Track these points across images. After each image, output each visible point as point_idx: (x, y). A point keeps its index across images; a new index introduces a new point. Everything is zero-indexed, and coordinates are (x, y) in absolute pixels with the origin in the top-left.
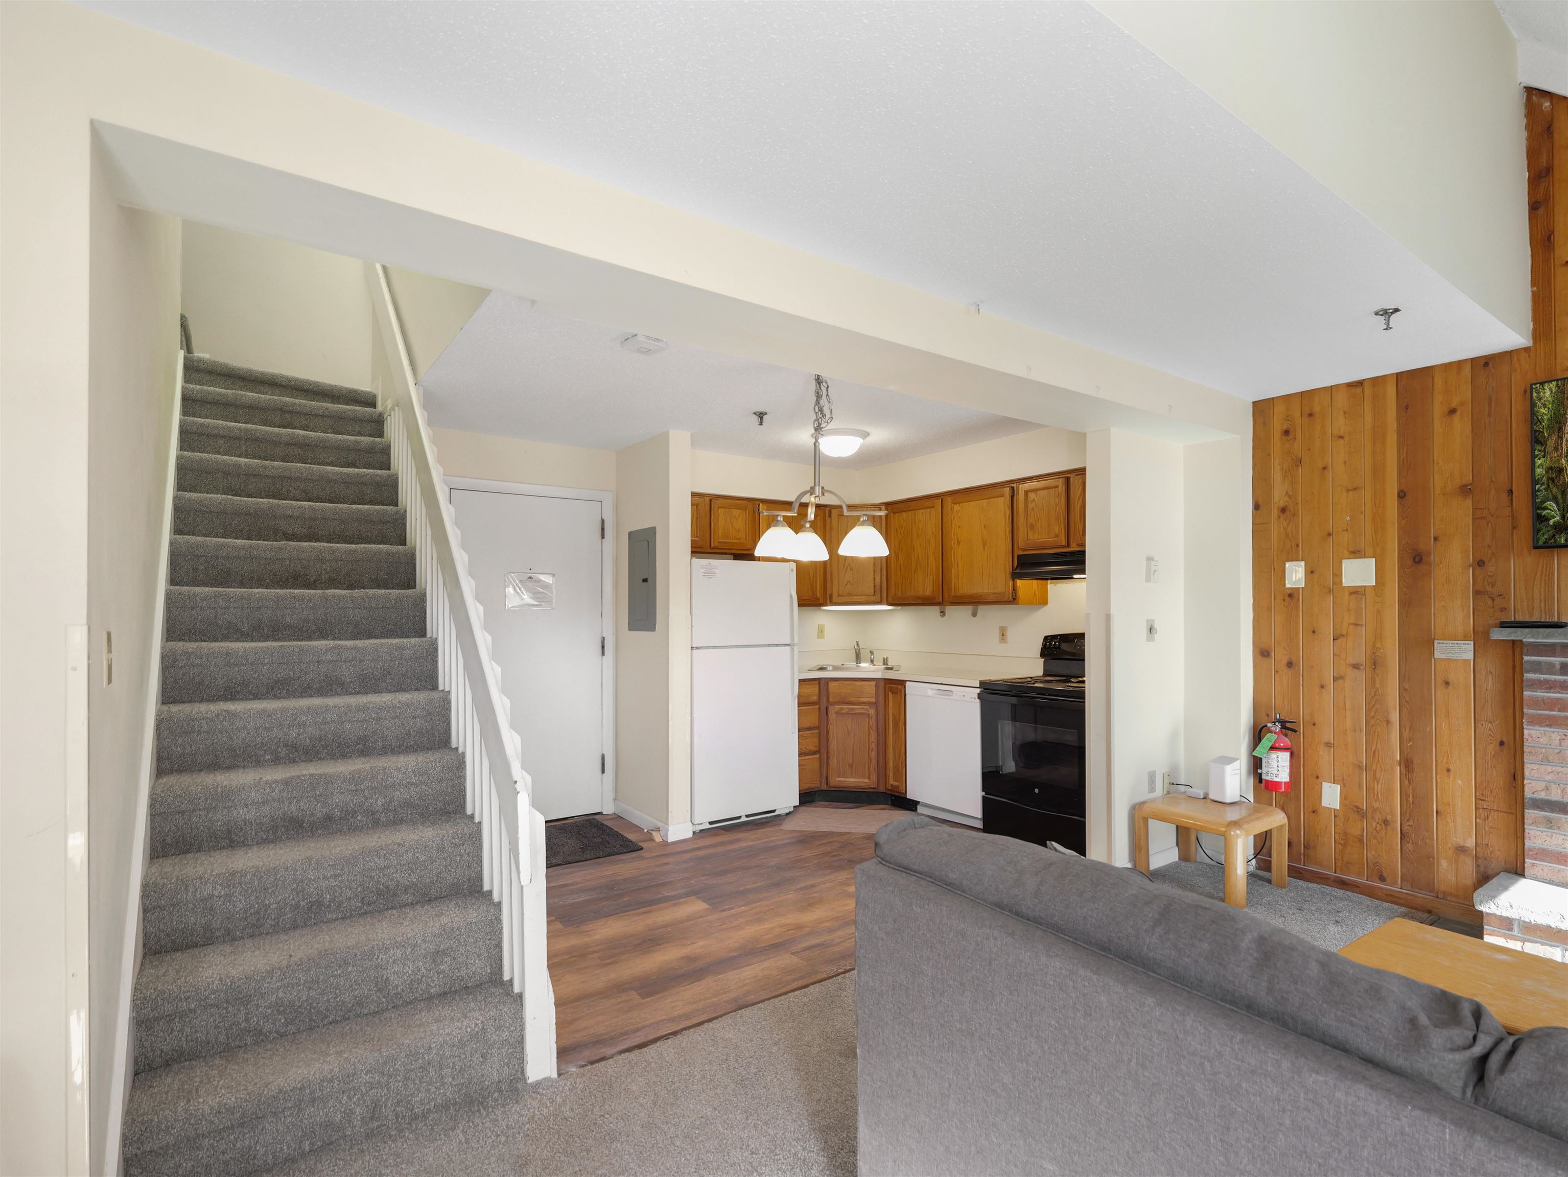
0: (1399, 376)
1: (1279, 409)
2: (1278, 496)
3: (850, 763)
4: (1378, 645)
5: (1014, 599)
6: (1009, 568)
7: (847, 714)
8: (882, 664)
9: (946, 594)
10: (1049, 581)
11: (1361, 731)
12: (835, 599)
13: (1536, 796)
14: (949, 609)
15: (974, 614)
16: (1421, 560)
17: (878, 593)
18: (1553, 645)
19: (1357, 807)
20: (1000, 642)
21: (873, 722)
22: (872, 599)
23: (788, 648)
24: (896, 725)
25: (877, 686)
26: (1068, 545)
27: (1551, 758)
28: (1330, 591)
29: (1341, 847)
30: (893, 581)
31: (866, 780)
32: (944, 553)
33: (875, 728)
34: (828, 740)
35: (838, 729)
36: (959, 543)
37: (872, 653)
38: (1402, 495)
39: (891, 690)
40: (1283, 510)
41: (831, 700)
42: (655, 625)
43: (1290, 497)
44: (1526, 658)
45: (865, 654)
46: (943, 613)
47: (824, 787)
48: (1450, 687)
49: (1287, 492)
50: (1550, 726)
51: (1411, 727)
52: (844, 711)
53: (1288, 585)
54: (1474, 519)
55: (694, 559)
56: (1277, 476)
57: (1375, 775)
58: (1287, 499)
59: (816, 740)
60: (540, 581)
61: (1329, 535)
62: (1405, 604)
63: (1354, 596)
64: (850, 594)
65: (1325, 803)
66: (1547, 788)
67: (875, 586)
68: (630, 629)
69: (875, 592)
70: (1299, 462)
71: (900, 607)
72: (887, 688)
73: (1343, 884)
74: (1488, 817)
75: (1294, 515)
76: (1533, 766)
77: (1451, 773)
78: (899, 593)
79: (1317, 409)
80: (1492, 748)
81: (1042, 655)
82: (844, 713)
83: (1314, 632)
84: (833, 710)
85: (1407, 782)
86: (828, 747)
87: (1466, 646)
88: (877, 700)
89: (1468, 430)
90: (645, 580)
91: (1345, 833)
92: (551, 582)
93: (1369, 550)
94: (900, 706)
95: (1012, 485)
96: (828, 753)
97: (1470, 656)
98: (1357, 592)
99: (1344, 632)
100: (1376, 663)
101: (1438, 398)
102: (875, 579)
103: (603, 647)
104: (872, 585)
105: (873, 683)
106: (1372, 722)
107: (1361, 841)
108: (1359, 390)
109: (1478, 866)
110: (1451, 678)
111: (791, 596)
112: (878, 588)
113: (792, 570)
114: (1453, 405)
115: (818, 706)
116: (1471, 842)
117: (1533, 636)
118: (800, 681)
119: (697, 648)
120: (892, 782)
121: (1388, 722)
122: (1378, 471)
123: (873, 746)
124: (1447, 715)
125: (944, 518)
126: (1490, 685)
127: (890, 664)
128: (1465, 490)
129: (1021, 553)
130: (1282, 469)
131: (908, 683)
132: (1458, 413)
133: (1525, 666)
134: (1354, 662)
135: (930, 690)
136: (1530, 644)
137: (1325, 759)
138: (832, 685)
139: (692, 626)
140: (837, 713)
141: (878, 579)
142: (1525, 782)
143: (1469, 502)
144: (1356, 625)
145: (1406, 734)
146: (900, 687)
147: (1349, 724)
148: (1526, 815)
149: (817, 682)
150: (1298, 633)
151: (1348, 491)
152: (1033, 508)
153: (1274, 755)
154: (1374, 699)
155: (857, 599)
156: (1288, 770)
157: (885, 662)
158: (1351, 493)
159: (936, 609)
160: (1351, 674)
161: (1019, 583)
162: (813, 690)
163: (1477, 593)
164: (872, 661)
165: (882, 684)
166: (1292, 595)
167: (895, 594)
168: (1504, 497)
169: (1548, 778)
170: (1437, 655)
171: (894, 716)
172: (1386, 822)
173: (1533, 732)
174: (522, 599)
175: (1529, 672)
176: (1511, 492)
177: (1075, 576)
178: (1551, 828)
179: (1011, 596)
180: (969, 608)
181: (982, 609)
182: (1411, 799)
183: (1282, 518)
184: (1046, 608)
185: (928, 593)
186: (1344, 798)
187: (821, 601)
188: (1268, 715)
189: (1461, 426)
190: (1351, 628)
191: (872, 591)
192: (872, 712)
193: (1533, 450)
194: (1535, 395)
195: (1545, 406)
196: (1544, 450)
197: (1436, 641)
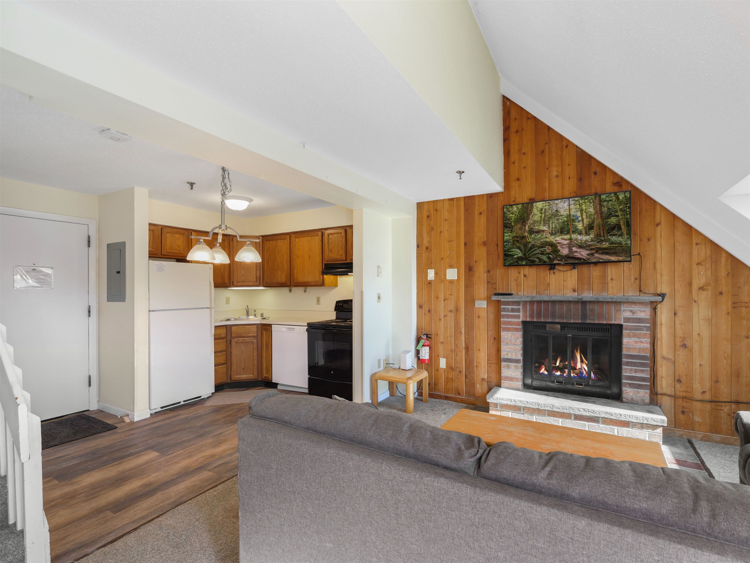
0: (465, 198)
1: (426, 206)
2: (425, 243)
3: (243, 367)
4: (458, 303)
5: (323, 284)
6: (321, 270)
7: (241, 342)
8: (260, 316)
9: (292, 281)
10: (338, 276)
11: (452, 336)
12: (235, 283)
13: (505, 357)
14: (294, 289)
15: (305, 291)
16: (471, 269)
17: (258, 281)
18: (509, 302)
19: (451, 367)
20: (317, 304)
21: (255, 346)
22: (255, 283)
23: (209, 310)
24: (267, 346)
25: (257, 327)
26: (346, 260)
27: (508, 343)
28: (443, 281)
29: (446, 383)
30: (266, 275)
31: (252, 376)
32: (291, 261)
33: (256, 349)
34: (231, 357)
35: (236, 351)
36: (298, 257)
37: (255, 311)
38: (465, 244)
39: (264, 329)
40: (427, 248)
41: (233, 336)
42: (125, 298)
43: (429, 243)
44: (502, 307)
45: (251, 312)
46: (290, 291)
47: (229, 381)
48: (480, 318)
49: (428, 241)
50: (508, 331)
51: (468, 334)
52: (240, 341)
53: (429, 279)
54: (487, 255)
55: (151, 261)
56: (425, 235)
57: (457, 354)
58: (428, 243)
59: (224, 357)
60: (41, 271)
61: (442, 259)
62: (467, 286)
63: (450, 284)
64: (243, 281)
65: (441, 366)
66: (507, 354)
67: (256, 277)
68: (108, 301)
69: (256, 280)
70: (432, 229)
71: (269, 288)
72: (262, 328)
73: (447, 398)
74: (491, 366)
75: (431, 250)
76: (504, 346)
77: (480, 351)
78: (269, 281)
79: (438, 208)
80: (492, 340)
81: (335, 310)
82: (240, 342)
83: (437, 298)
84: (233, 341)
85: (467, 355)
86: (231, 360)
87: (484, 303)
88: (257, 335)
89: (486, 221)
90: (118, 272)
91: (447, 378)
92: (50, 273)
93: (455, 266)
94: (269, 337)
95: (322, 231)
96: (231, 363)
97: (485, 306)
98: (451, 282)
99: (447, 298)
100: (457, 310)
101: (477, 208)
102: (256, 273)
103: (89, 312)
104: (255, 276)
105: (255, 326)
106: (456, 333)
107: (453, 380)
108: (452, 202)
109: (488, 385)
110: (480, 315)
111: (210, 282)
112: (258, 278)
113: (211, 268)
114: (481, 211)
115: (225, 340)
116: (486, 377)
117: (503, 299)
118: (215, 327)
119: (153, 311)
120: (265, 375)
121: (461, 333)
122: (458, 233)
123: (255, 358)
124: (479, 329)
125: (291, 245)
126: (492, 317)
127: (264, 316)
128: (485, 244)
129: (326, 263)
130: (427, 231)
131: (273, 325)
132: (482, 214)
133: (501, 309)
134: (450, 309)
135: (284, 328)
136: (503, 301)
137: (441, 349)
138: (234, 329)
139: (149, 299)
140: (236, 342)
141: (258, 274)
142: (502, 352)
143: (486, 248)
144: (451, 295)
145: (467, 337)
146: (269, 327)
147: (448, 335)
148: (502, 365)
149: (225, 327)
150: (432, 298)
151: (448, 241)
152: (331, 242)
153: (424, 348)
154: (457, 323)
155: (247, 284)
156: (428, 354)
157: (262, 315)
158: (449, 242)
159: (288, 289)
160: (449, 314)
161: (325, 276)
162: (223, 332)
163: (488, 282)
164: (255, 315)
165: (260, 326)
166: (430, 283)
167: (267, 281)
168: (496, 246)
169: (508, 350)
170: (476, 306)
171: (266, 342)
172: (460, 372)
173: (503, 334)
174: (28, 283)
175: (502, 312)
176: (497, 245)
177: (349, 274)
178: (508, 368)
179: (321, 282)
180: (302, 289)
181: (309, 289)
182: (468, 362)
183: (427, 252)
184: (337, 288)
185: (283, 281)
186: (447, 363)
187: (227, 285)
188: (422, 332)
189: (483, 219)
190: (450, 296)
191: (255, 280)
192: (255, 341)
193: (504, 230)
194: (505, 210)
195: (512, 214)
196: (512, 230)
197: (476, 301)
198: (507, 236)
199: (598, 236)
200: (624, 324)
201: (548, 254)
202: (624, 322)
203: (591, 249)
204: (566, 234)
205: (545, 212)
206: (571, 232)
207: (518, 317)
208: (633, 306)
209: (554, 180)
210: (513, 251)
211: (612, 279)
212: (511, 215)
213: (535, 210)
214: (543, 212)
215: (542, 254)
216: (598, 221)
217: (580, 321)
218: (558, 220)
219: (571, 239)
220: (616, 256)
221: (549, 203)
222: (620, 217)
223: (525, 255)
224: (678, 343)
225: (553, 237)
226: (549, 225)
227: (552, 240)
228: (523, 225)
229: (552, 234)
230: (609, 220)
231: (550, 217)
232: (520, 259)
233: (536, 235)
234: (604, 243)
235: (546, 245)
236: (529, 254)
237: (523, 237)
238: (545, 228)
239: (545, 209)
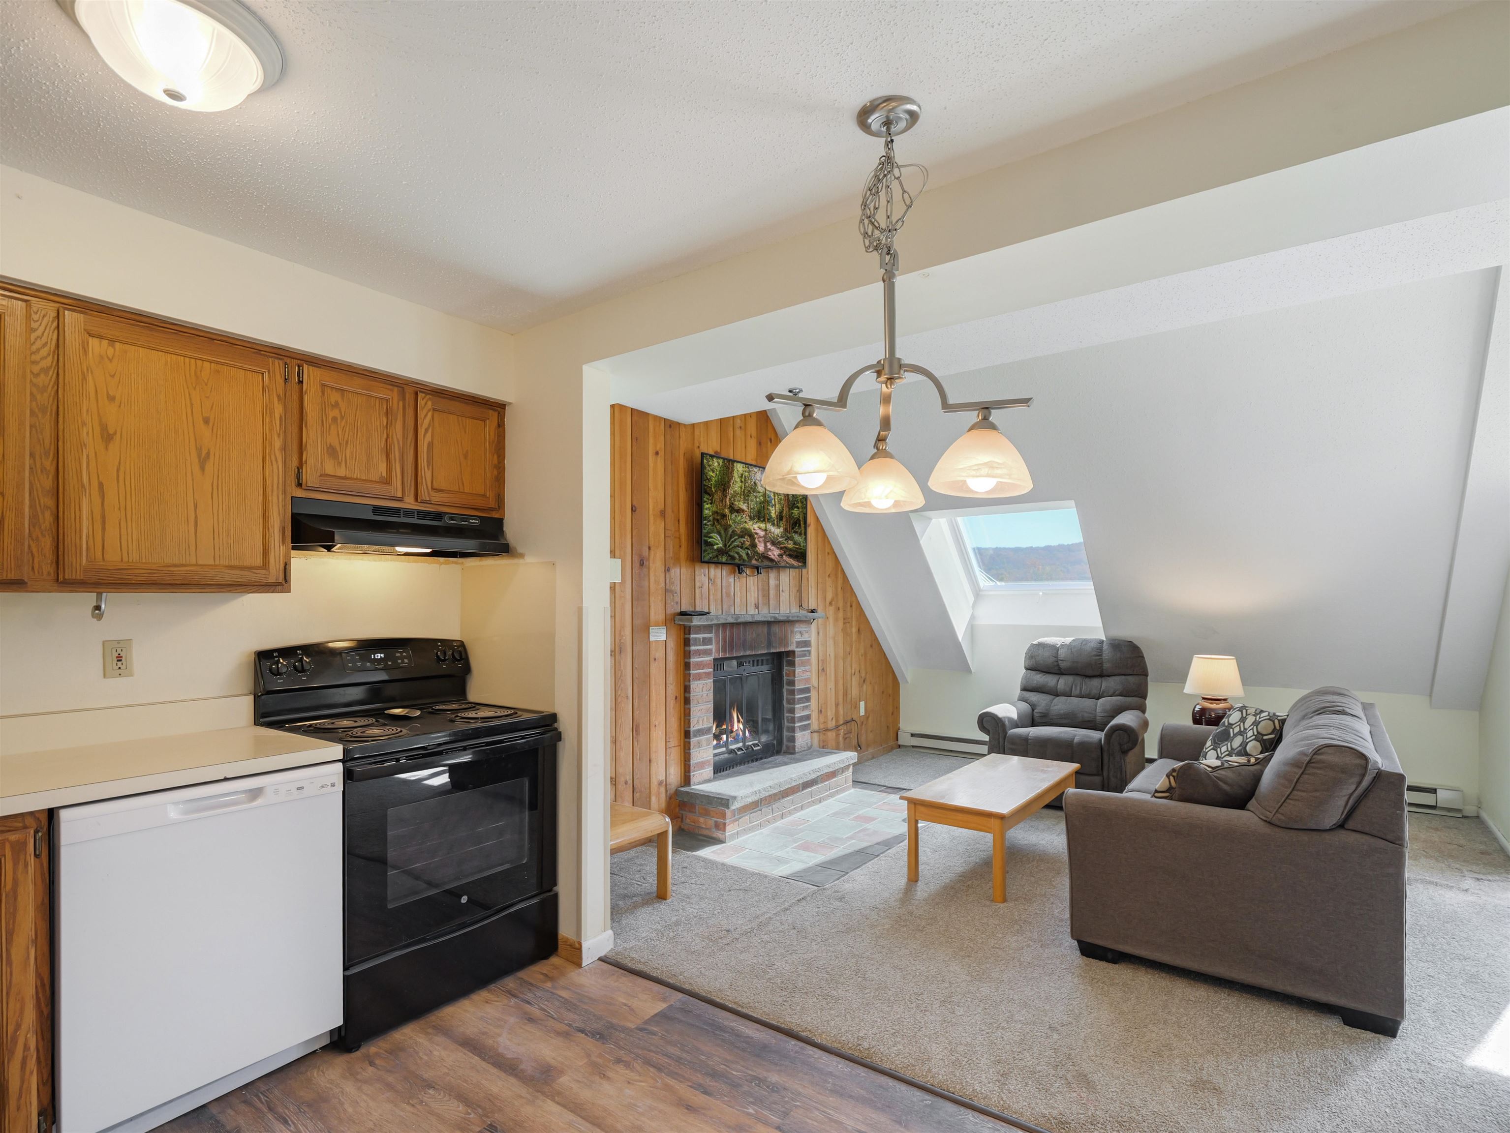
5: (287, 582)
6: (276, 519)
13: (693, 729)
16: (643, 563)
20: (111, 676)
26: (402, 498)
38: (633, 509)
44: (692, 636)
48: (656, 662)
51: (639, 698)
54: (665, 536)
57: (620, 745)
62: (634, 597)
66: (698, 722)
74: (671, 753)
76: (694, 708)
77: (656, 728)
80: (674, 702)
87: (663, 631)
93: (617, 553)
97: (664, 638)
100: (621, 649)
101: (651, 438)
106: (620, 700)
109: (667, 792)
110: (657, 654)
114: (657, 449)
116: (664, 776)
121: (627, 697)
122: (622, 485)
126: (672, 657)
128: (661, 514)
129: (301, 494)
131: (60, 816)
132: (659, 456)
133: (691, 641)
135: (173, 808)
136: (693, 626)
142: (691, 720)
143: (663, 523)
145: (636, 704)
152: (335, 419)
154: (621, 679)
163: (667, 590)
168: (677, 522)
169: (698, 716)
170: (651, 638)
172: (626, 782)
173: (693, 686)
175: (691, 645)
178: (699, 748)
179: (280, 575)
189: (660, 466)
194: (705, 461)
195: (713, 472)
196: (712, 500)
197: (651, 628)
198: (706, 509)
199: (786, 530)
200: (796, 650)
201: (746, 548)
202: (797, 647)
203: (781, 548)
204: (762, 522)
205: (745, 481)
206: (766, 520)
207: (707, 653)
208: (801, 626)
209: (738, 432)
210: (712, 538)
211: (783, 591)
212: (711, 473)
213: (735, 475)
214: (743, 480)
215: (742, 548)
216: (786, 510)
217: (766, 652)
218: (756, 497)
219: (766, 530)
220: (798, 561)
221: (748, 468)
222: (800, 510)
223: (725, 546)
224: (821, 668)
225: (752, 523)
226: (748, 503)
227: (751, 527)
228: (724, 495)
229: (751, 519)
230: (793, 511)
231: (749, 491)
232: (721, 552)
233: (736, 516)
234: (790, 542)
235: (745, 534)
236: (729, 546)
237: (724, 516)
238: (744, 507)
239: (745, 477)
